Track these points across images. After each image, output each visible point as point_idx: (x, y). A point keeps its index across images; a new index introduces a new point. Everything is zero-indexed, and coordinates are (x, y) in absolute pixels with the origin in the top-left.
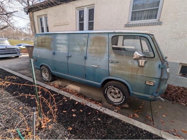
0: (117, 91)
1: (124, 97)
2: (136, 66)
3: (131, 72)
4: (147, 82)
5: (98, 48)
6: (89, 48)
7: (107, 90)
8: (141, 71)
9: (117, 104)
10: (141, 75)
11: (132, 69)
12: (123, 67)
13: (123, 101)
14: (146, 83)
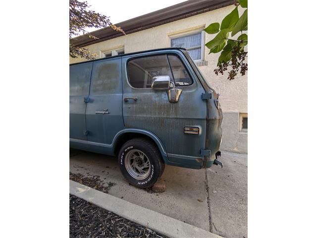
0: (142, 157)
1: (153, 166)
2: (165, 102)
3: (159, 114)
4: (186, 129)
5: (106, 80)
6: (94, 83)
7: (124, 157)
8: (174, 109)
9: (142, 183)
10: (175, 117)
11: (160, 108)
12: (145, 107)
13: (152, 176)
14: (186, 132)
